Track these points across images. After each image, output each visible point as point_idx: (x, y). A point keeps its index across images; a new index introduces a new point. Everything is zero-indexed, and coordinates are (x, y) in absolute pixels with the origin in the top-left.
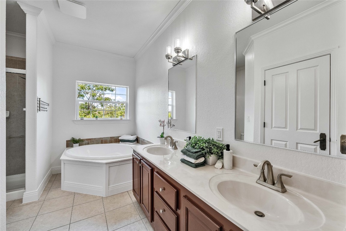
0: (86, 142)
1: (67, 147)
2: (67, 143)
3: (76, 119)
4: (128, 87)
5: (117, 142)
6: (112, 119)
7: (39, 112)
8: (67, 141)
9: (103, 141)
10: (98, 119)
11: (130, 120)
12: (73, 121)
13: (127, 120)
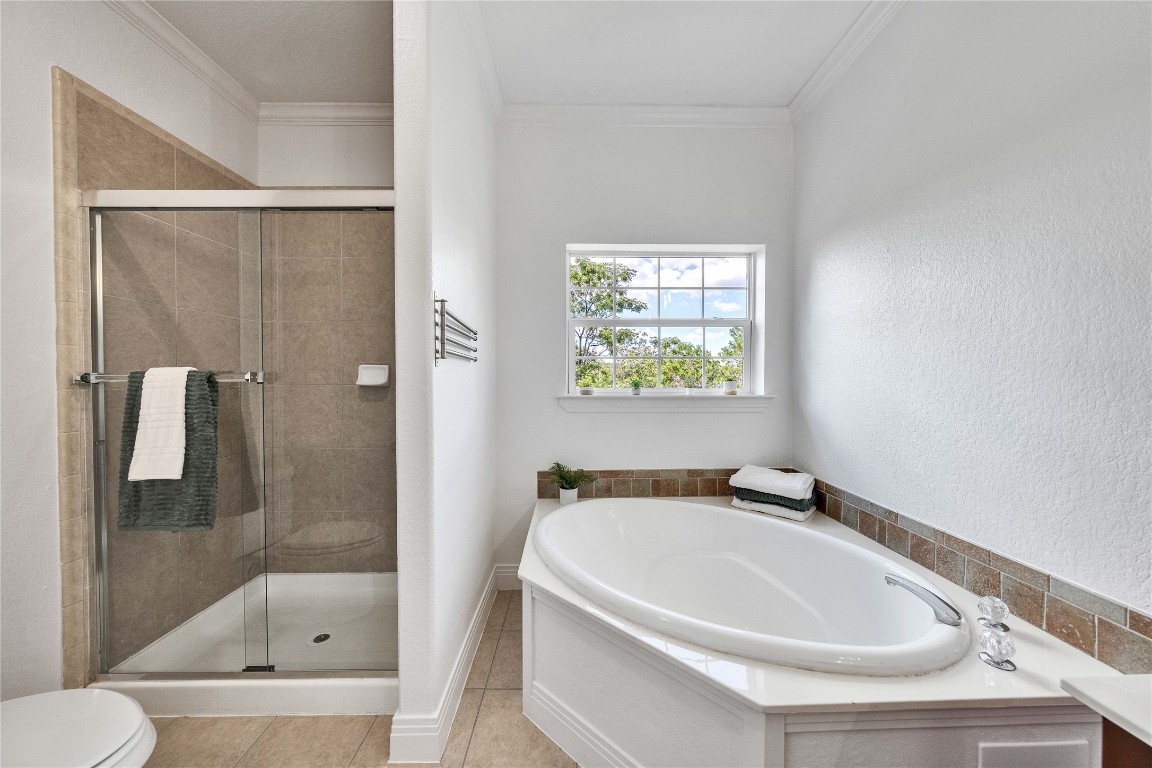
0: (601, 482)
1: (539, 497)
2: (539, 482)
3: (566, 394)
4: (761, 248)
5: (714, 494)
6: (695, 392)
7: (440, 360)
8: (541, 475)
9: (660, 485)
10: (644, 391)
11: (771, 398)
12: (558, 399)
13: (754, 398)
